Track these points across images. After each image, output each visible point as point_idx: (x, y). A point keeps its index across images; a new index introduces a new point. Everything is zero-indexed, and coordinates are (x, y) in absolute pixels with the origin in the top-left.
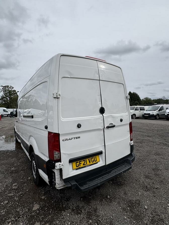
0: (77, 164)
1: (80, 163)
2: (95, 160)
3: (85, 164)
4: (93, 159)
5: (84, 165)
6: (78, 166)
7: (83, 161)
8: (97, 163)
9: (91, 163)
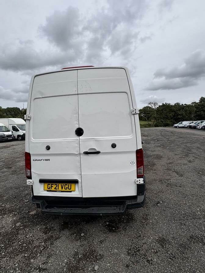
0: (49, 186)
1: (52, 186)
2: (70, 188)
3: (57, 189)
4: (66, 186)
5: (55, 189)
6: (50, 189)
7: (55, 185)
8: (71, 192)
9: (64, 190)
